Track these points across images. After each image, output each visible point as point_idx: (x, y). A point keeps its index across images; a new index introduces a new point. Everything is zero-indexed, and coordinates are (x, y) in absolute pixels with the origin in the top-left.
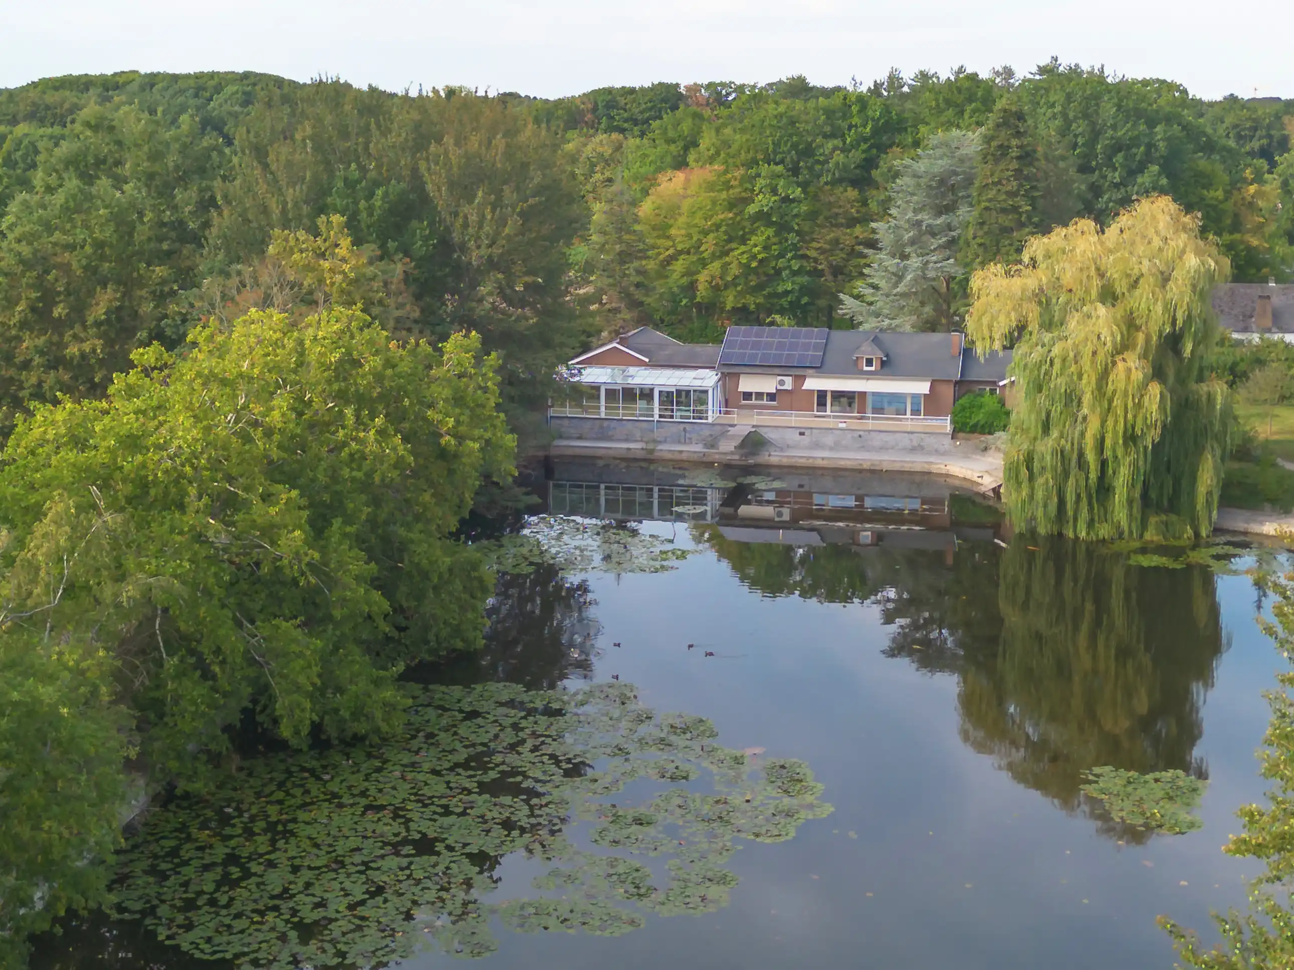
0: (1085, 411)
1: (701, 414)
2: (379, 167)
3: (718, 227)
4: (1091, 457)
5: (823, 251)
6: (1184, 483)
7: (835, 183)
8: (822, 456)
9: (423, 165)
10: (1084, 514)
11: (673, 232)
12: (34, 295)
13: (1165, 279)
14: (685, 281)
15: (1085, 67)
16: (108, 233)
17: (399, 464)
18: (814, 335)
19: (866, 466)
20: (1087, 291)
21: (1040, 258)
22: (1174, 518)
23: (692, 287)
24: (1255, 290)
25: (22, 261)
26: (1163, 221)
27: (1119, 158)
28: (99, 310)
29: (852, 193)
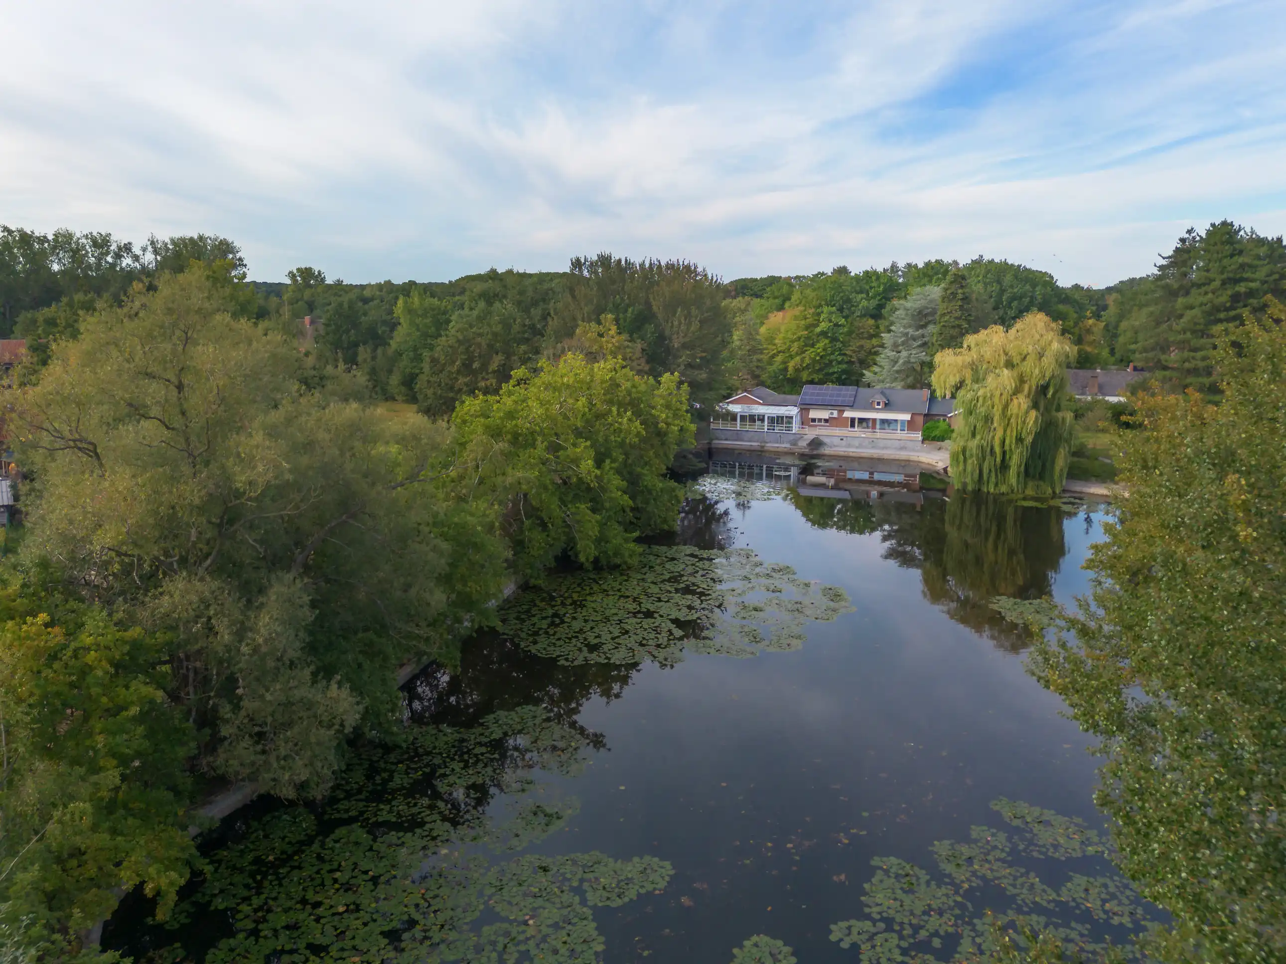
0: (995, 425)
1: (789, 429)
2: (629, 298)
3: (799, 338)
4: (997, 449)
5: (854, 352)
6: (1048, 465)
7: (862, 316)
8: (852, 451)
9: (651, 296)
10: (993, 479)
11: (777, 341)
12: (464, 357)
13: (1041, 356)
14: (781, 367)
15: (997, 260)
16: (498, 328)
17: (638, 434)
18: (850, 390)
19: (875, 456)
20: (998, 362)
21: (972, 346)
22: (1041, 483)
23: (786, 369)
24: (1088, 373)
25: (458, 341)
26: (1041, 325)
27: (1015, 304)
28: (494, 366)
29: (871, 322)
